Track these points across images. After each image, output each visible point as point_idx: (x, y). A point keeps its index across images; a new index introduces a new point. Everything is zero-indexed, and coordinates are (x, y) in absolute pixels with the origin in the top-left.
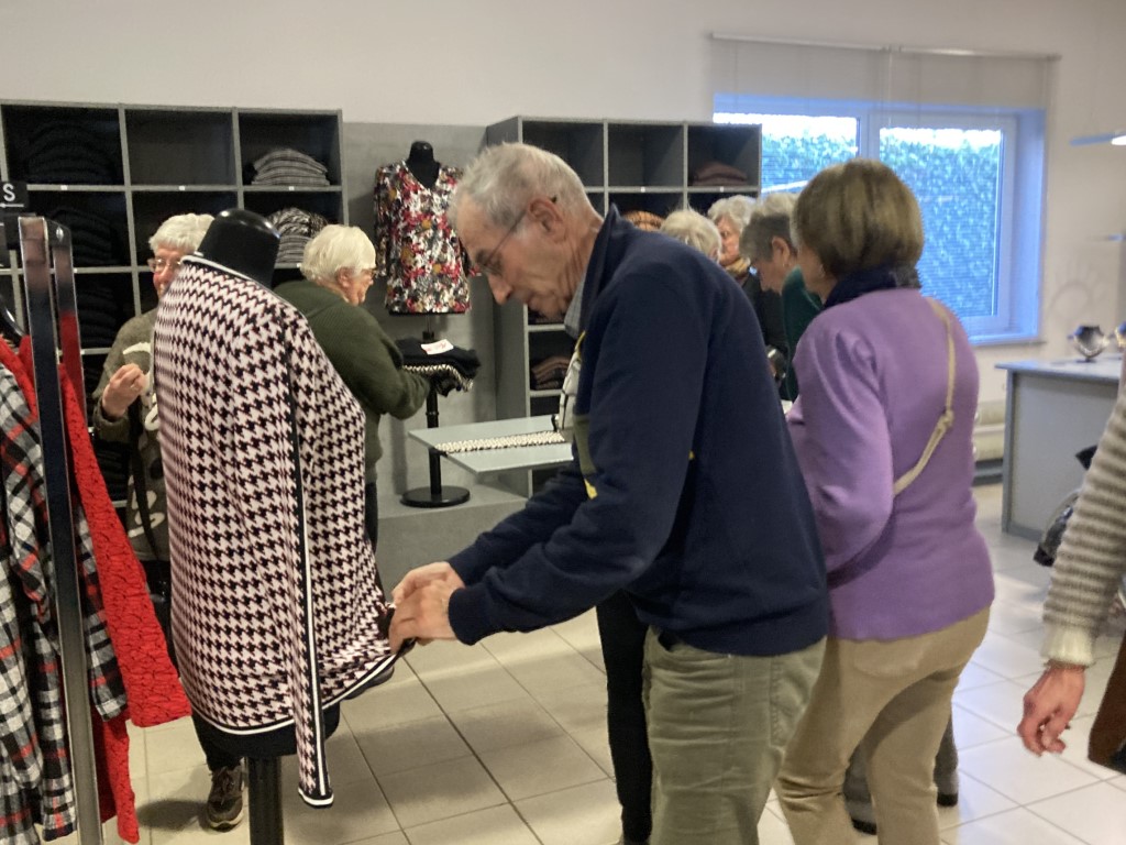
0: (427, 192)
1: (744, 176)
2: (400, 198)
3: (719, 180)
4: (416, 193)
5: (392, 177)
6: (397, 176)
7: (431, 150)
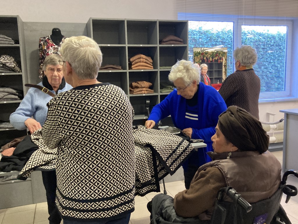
0: (56, 46)
1: (182, 40)
2: (46, 49)
3: (172, 42)
4: (52, 47)
5: (44, 41)
6: (46, 41)
7: (60, 31)
